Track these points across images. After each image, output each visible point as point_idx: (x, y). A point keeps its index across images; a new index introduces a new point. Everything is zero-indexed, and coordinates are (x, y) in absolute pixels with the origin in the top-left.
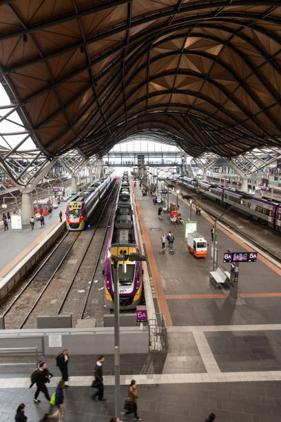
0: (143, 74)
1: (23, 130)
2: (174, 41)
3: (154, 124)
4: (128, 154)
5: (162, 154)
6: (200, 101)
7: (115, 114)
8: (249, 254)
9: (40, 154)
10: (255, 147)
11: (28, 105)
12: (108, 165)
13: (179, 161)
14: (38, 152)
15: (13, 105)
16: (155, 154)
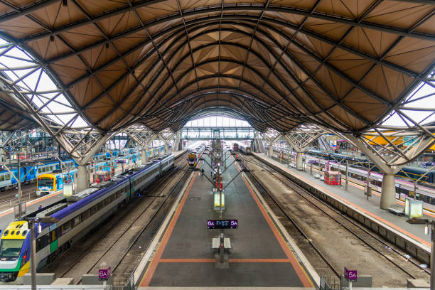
0: (188, 61)
1: (73, 110)
2: (211, 34)
3: (220, 102)
4: (205, 129)
5: (236, 129)
6: (244, 84)
7: (167, 95)
8: (230, 221)
9: (91, 130)
10: (301, 123)
11: (72, 90)
12: (187, 139)
13: (252, 135)
14: (90, 129)
15: (59, 90)
16: (230, 129)
